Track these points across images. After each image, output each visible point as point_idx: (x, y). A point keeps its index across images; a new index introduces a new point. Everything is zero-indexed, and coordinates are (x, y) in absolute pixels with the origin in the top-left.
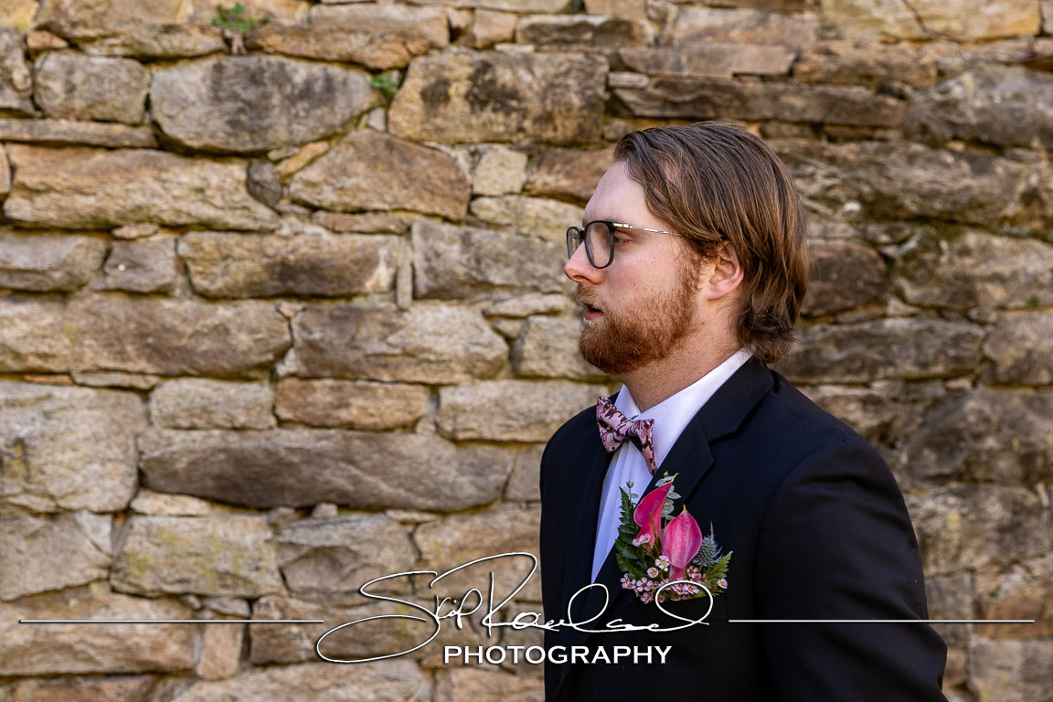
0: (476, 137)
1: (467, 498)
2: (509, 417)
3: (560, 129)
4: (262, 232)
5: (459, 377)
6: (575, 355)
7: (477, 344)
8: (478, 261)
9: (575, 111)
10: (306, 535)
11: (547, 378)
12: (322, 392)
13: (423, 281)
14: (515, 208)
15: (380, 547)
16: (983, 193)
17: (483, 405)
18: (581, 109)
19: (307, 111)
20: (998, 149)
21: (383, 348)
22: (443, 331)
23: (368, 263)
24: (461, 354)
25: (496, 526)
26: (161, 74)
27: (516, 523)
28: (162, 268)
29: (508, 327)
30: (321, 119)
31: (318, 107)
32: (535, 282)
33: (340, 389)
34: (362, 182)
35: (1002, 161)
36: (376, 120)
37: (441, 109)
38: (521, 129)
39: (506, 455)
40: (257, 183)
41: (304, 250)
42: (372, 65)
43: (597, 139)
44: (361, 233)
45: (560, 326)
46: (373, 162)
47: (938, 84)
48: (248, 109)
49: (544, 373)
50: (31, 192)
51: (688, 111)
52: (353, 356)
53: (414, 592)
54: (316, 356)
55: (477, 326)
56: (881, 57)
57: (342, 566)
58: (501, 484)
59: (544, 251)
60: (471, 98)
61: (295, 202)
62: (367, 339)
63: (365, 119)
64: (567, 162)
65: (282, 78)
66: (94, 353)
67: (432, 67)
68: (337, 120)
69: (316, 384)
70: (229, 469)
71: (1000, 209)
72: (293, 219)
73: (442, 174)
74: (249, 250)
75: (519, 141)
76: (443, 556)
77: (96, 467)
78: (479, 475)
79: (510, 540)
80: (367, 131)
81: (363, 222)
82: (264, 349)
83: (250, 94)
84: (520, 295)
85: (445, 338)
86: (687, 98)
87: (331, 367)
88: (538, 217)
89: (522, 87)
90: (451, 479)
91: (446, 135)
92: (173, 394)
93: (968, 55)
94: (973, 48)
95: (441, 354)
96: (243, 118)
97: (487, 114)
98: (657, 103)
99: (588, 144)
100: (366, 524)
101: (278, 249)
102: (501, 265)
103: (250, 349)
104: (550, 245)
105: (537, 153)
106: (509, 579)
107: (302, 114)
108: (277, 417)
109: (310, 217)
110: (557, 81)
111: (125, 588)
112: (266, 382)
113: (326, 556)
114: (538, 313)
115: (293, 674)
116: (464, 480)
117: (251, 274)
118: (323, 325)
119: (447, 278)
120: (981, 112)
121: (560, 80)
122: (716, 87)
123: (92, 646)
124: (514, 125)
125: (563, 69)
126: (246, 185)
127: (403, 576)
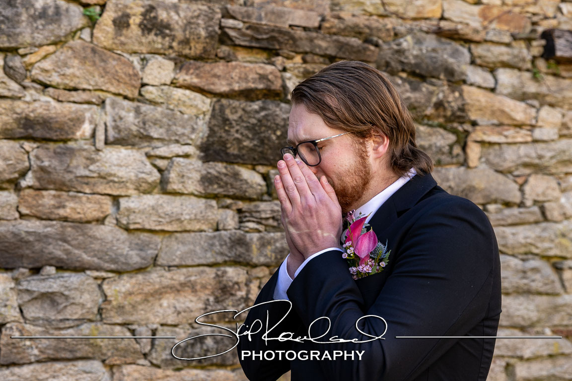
0: (144, 50)
1: (135, 264)
2: (160, 217)
3: (193, 48)
4: (13, 98)
5: (131, 192)
6: (198, 181)
7: (143, 172)
8: (144, 123)
9: (202, 39)
10: (37, 285)
11: (182, 194)
12: (48, 199)
13: (112, 134)
14: (167, 93)
15: (82, 293)
16: (416, 101)
17: (145, 209)
18: (206, 38)
19: (43, 25)
20: (423, 78)
21: (87, 173)
22: (122, 164)
23: (78, 121)
24: (133, 178)
25: (151, 281)
27: (163, 279)
29: (161, 163)
30: (52, 31)
31: (51, 24)
32: (177, 138)
33: (59, 196)
34: (76, 72)
35: (425, 85)
36: (86, 34)
37: (124, 32)
38: (171, 47)
39: (157, 239)
40: (11, 68)
41: (40, 111)
42: (84, 1)
43: (213, 57)
44: (75, 102)
45: (190, 164)
46: (84, 60)
47: (394, 40)
48: (6, 21)
49: (180, 191)
51: (265, 44)
52: (68, 177)
53: (102, 320)
54: (45, 176)
55: (143, 162)
56: (367, 23)
57: (58, 304)
58: (154, 256)
59: (182, 119)
60: (142, 26)
61: (34, 81)
62: (77, 167)
63: (79, 33)
64: (197, 68)
65: (28, 4)
67: (120, 6)
68: (62, 33)
69: (45, 193)
71: (424, 111)
72: (33, 92)
73: (124, 70)
74: (5, 109)
75: (169, 54)
76: (120, 298)
78: (141, 250)
79: (159, 289)
80: (79, 41)
81: (77, 97)
82: (12, 170)
83: (8, 12)
84: (168, 145)
85: (124, 168)
86: (265, 36)
87: (54, 183)
88: (179, 100)
89: (172, 22)
90: (125, 253)
91: (127, 47)
93: (408, 26)
94: (410, 22)
95: (122, 178)
96: (3, 27)
97: (152, 37)
98: (248, 39)
99: (208, 59)
100: (74, 279)
101: (23, 109)
102: (157, 126)
103: (4, 170)
104: (186, 116)
105: (181, 62)
106: (158, 312)
107: (41, 27)
108: (19, 212)
109: (43, 91)
110: (192, 21)
112: (12, 191)
113: (49, 298)
114: (178, 156)
115: (26, 370)
116: (133, 253)
117: (6, 124)
118: (50, 157)
119: (126, 132)
120: (416, 57)
121: (194, 20)
122: (280, 32)
124: (167, 44)
125: (196, 14)
126: (4, 69)
127: (95, 310)
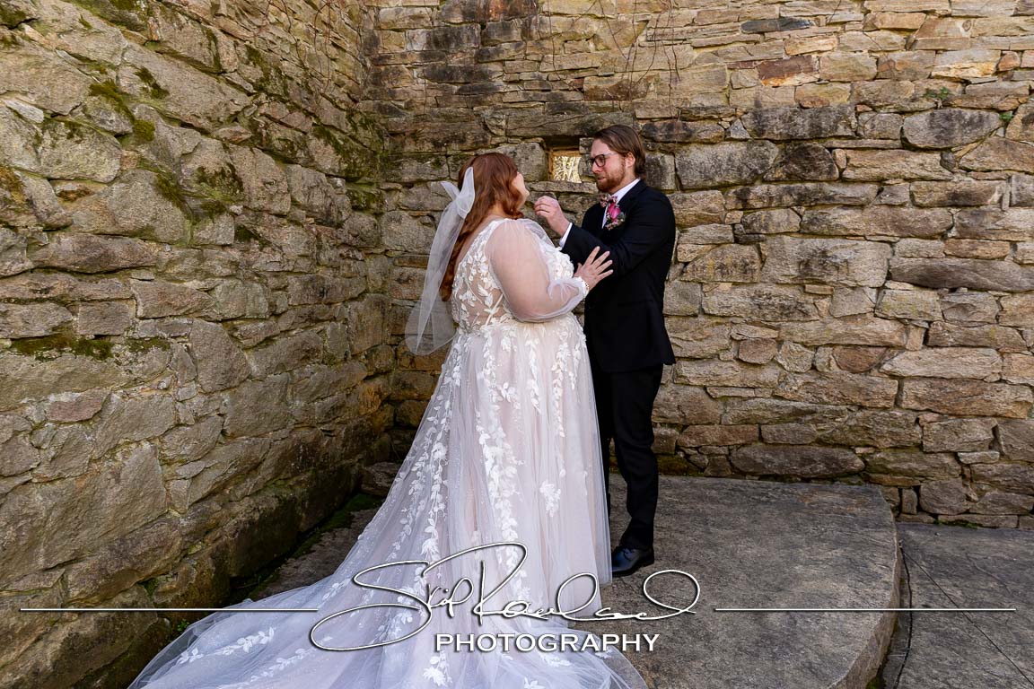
1: (1025, 287)
4: (946, 181)
5: (1027, 238)
10: (954, 299)
12: (965, 244)
13: (1015, 199)
15: (985, 305)
19: (970, 130)
21: (995, 227)
22: (1021, 219)
23: (991, 192)
24: (1029, 229)
26: (908, 119)
28: (904, 195)
30: (976, 133)
31: (975, 128)
33: (973, 243)
34: (992, 159)
36: (1000, 133)
37: (1029, 126)
40: (946, 161)
41: (963, 187)
42: (1001, 109)
44: (988, 180)
46: (998, 150)
48: (945, 131)
50: (854, 167)
52: (981, 229)
53: (998, 323)
54: (965, 230)
57: (968, 311)
61: (961, 168)
62: (987, 223)
63: (995, 132)
65: (960, 117)
66: (875, 229)
67: (1029, 108)
68: (983, 133)
69: (963, 241)
70: (925, 273)
72: (959, 175)
73: (1028, 154)
74: (940, 188)
76: (1013, 310)
77: (873, 271)
80: (996, 138)
81: (989, 175)
82: (942, 227)
83: (946, 125)
85: (1023, 222)
87: (970, 234)
90: (1019, 280)
91: (1031, 137)
92: (905, 244)
95: (1020, 229)
96: (943, 135)
100: (981, 296)
101: (952, 188)
103: (937, 227)
107: (968, 131)
108: (945, 253)
109: (966, 174)
111: (881, 315)
112: (942, 240)
113: (963, 307)
115: (944, 351)
116: (1024, 280)
117: (940, 197)
118: (968, 217)
119: (1026, 198)
123: (867, 335)
126: (941, 162)
127: (994, 317)
